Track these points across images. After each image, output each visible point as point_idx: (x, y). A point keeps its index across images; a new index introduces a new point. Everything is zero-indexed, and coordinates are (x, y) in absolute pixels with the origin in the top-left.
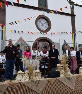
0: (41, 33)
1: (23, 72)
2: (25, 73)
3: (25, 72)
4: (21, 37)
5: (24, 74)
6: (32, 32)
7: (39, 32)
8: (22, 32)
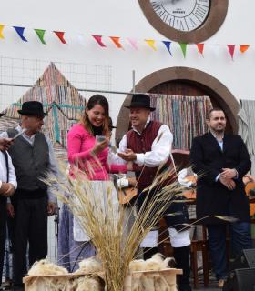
0: (168, 44)
1: (63, 271)
2: (77, 272)
3: (76, 266)
4: (52, 65)
5: (72, 279)
6: (115, 40)
7: (160, 38)
8: (60, 35)
